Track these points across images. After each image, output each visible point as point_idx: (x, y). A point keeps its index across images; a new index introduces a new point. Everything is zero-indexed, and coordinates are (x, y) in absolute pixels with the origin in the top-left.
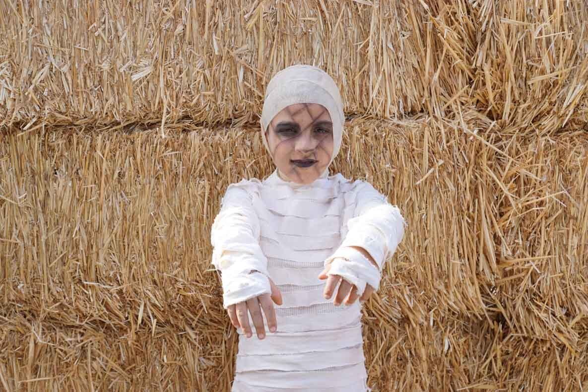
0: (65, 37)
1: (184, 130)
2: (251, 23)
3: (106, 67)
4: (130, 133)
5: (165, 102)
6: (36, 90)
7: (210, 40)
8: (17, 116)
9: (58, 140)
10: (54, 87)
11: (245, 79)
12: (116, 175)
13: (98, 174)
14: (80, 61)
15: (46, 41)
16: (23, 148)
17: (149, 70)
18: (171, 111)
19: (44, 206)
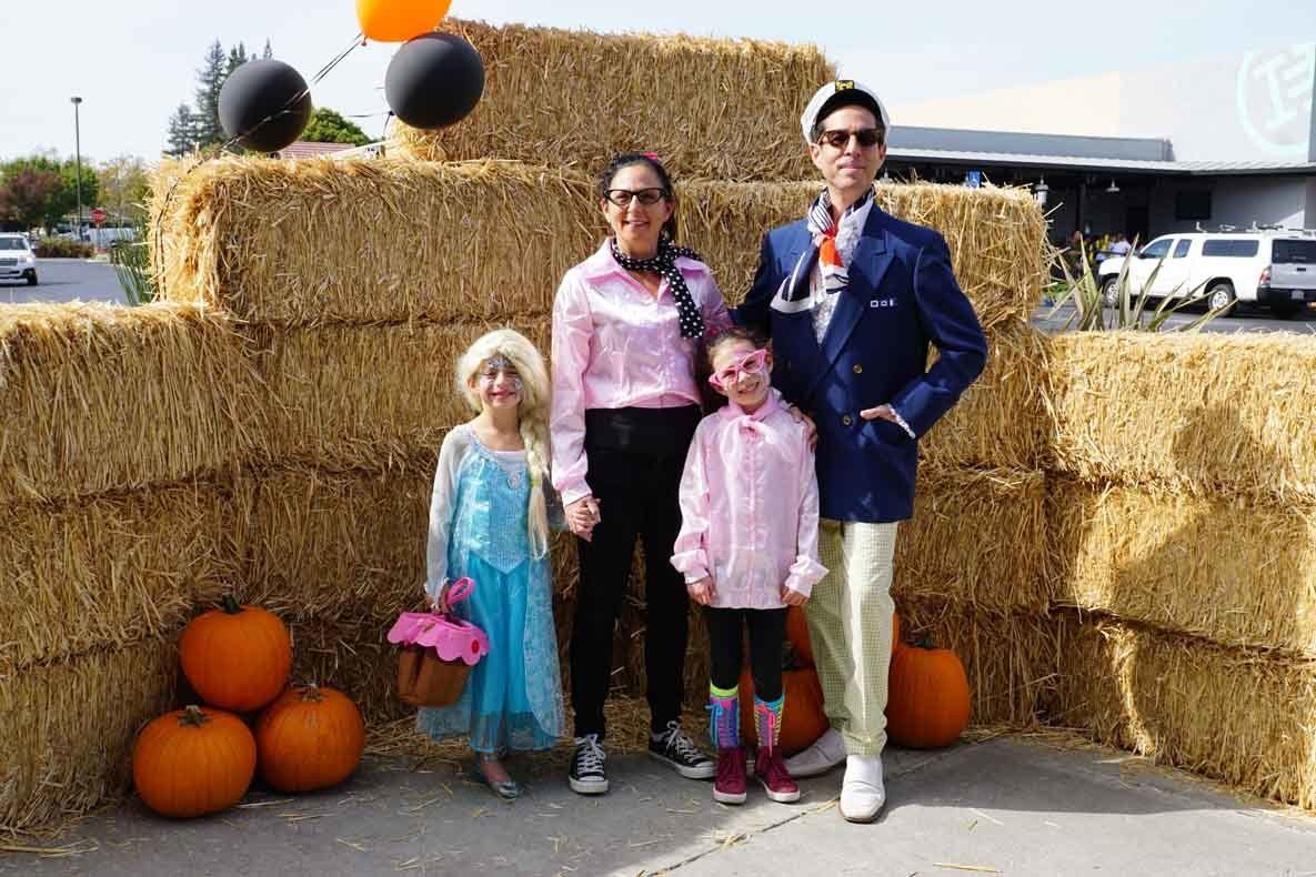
0: (340, 259)
1: (422, 326)
2: (468, 250)
3: (367, 280)
4: (382, 327)
5: (410, 305)
6: (318, 298)
7: (440, 263)
8: (304, 316)
9: (330, 334)
10: (332, 296)
11: (465, 289)
12: (372, 359)
13: (359, 360)
14: (350, 276)
15: (326, 260)
16: (306, 341)
17: (398, 282)
18: (414, 312)
19: (319, 384)
